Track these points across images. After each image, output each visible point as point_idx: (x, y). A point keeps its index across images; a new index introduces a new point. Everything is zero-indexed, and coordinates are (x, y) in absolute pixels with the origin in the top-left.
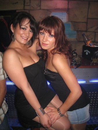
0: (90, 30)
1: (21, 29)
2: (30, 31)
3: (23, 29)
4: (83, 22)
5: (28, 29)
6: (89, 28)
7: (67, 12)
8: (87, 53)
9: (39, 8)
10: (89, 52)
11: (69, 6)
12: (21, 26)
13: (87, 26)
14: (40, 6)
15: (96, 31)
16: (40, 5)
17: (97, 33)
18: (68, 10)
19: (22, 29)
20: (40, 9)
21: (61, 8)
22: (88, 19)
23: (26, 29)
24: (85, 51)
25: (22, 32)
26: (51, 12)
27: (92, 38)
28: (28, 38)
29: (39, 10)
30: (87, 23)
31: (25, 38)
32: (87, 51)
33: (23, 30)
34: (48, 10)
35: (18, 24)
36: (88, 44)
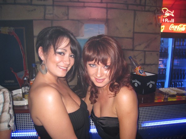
0: (138, 48)
1: (56, 55)
2: (71, 56)
3: (60, 53)
4: (127, 38)
5: (68, 53)
6: (136, 46)
7: (105, 24)
8: (136, 84)
9: (66, 18)
10: (138, 82)
11: (108, 16)
12: (57, 49)
13: (133, 44)
14: (68, 15)
15: (145, 50)
16: (67, 13)
17: (147, 52)
18: (107, 22)
19: (58, 55)
20: (68, 19)
21: (97, 19)
22: (134, 33)
23: (64, 54)
24: (133, 81)
25: (57, 58)
26: (83, 24)
27: (141, 60)
28: (67, 68)
29: (66, 20)
30: (133, 39)
31: (63, 68)
32: (136, 81)
33: (60, 55)
34: (78, 21)
35: (52, 47)
36: (138, 71)
